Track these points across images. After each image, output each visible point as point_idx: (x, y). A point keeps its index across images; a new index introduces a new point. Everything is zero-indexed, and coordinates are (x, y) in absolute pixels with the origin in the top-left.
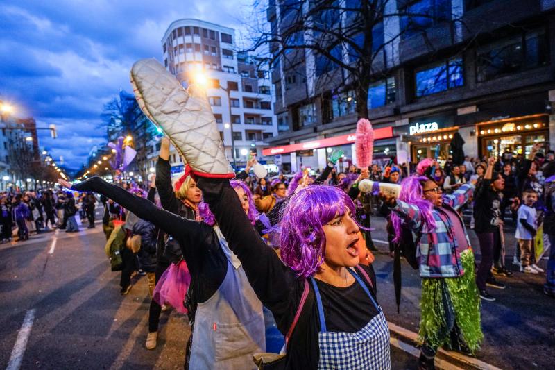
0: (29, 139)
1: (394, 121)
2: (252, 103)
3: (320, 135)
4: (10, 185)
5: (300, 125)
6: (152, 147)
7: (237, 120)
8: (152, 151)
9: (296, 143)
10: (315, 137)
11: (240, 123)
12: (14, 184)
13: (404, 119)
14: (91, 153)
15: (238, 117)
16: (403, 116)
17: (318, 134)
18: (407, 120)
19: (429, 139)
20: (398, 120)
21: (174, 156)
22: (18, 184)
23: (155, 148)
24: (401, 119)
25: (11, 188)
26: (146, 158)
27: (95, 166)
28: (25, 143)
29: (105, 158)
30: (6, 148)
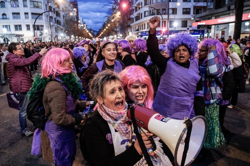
3: (232, 13)
5: (222, 5)
9: (216, 18)
10: (229, 14)
29: (109, 25)
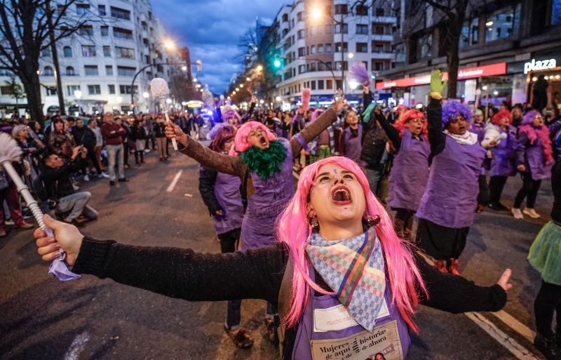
0: (184, 68)
1: (514, 56)
2: (382, 28)
4: (172, 107)
5: (417, 58)
6: (281, 76)
7: (364, 49)
8: (281, 80)
9: (410, 77)
11: (366, 52)
12: (174, 106)
13: (526, 53)
14: (231, 80)
15: (365, 45)
16: (524, 50)
17: (432, 67)
18: (529, 54)
19: (551, 77)
20: (519, 54)
21: (299, 85)
22: (176, 107)
23: (283, 78)
24: (522, 53)
25: (172, 109)
26: (275, 87)
27: (234, 93)
28: (181, 71)
29: (242, 86)
30: (168, 75)
